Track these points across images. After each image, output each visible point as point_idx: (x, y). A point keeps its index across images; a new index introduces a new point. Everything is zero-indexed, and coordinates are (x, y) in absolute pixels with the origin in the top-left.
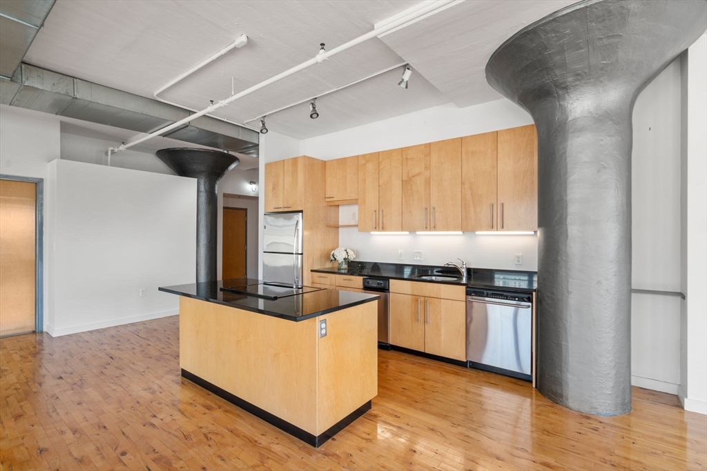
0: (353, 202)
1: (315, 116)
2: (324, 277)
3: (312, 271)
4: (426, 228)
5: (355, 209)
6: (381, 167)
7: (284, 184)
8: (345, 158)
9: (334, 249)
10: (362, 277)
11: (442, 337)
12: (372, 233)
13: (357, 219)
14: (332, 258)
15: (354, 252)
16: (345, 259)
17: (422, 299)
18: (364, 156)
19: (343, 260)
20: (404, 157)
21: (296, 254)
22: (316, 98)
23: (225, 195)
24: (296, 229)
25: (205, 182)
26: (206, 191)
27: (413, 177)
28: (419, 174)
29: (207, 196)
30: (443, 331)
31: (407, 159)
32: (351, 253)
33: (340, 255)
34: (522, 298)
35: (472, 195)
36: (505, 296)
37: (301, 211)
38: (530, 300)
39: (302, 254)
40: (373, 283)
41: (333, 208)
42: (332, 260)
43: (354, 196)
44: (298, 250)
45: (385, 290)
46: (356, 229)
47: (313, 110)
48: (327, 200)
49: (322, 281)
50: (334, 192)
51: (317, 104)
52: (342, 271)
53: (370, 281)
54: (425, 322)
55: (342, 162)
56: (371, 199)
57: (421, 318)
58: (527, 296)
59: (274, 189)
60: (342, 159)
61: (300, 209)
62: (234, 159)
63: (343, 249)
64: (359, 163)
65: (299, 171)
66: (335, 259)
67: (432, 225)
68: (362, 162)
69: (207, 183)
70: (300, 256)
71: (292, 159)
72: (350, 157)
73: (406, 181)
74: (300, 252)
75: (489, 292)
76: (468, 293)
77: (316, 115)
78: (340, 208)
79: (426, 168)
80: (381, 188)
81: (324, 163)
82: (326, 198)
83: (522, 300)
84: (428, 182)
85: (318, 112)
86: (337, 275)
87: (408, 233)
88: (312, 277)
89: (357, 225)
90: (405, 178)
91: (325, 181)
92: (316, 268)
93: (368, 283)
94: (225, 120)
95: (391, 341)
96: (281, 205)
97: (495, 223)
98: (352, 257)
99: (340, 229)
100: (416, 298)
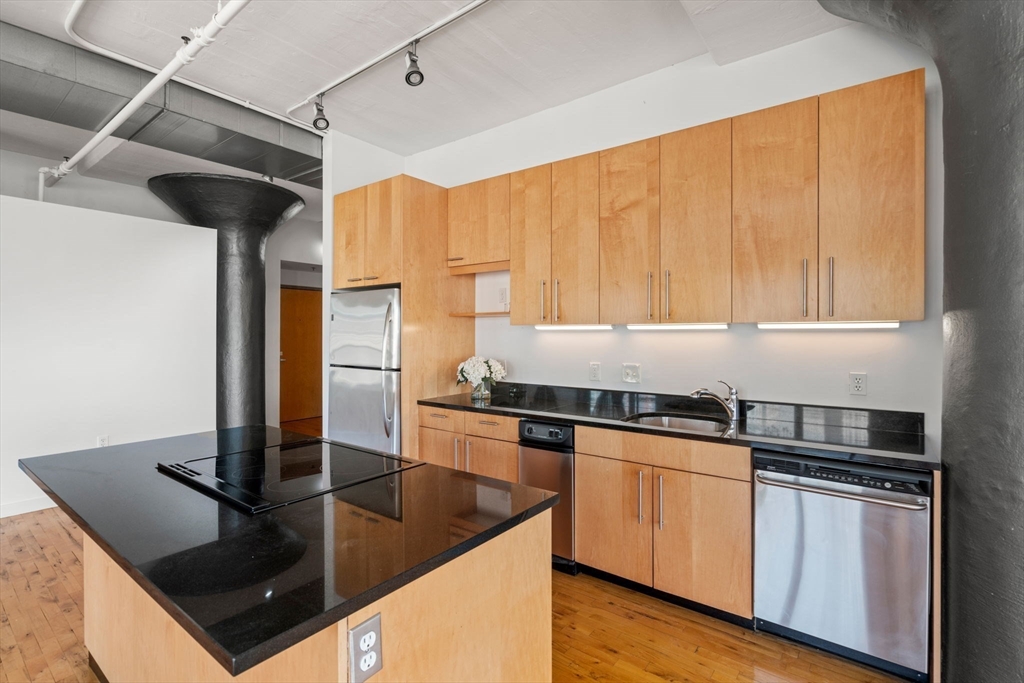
0: (499, 268)
1: (415, 78)
2: (442, 416)
3: (420, 403)
4: (651, 318)
5: (504, 281)
6: (555, 194)
7: (366, 231)
8: (484, 181)
9: (464, 360)
10: (519, 419)
11: (695, 557)
12: (538, 328)
13: (508, 301)
14: (460, 377)
15: (502, 364)
16: (484, 379)
17: (647, 470)
18: (522, 173)
19: (480, 381)
20: (604, 169)
21: (386, 370)
22: (417, 41)
23: (285, 265)
24: (388, 321)
25: (238, 238)
26: (242, 255)
27: (622, 210)
28: (635, 204)
29: (244, 263)
30: (695, 545)
31: (609, 173)
32: (497, 367)
33: (475, 372)
34: (903, 483)
35: (756, 242)
36: (854, 476)
37: (398, 286)
38: (926, 489)
39: (399, 370)
40: (541, 433)
41: (463, 281)
42: (459, 382)
43: (502, 256)
44: (391, 363)
45: (566, 447)
46: (506, 321)
47: (411, 66)
48: (451, 264)
49: (439, 422)
50: (464, 249)
51: (420, 52)
52: (477, 406)
53: (534, 427)
54: (654, 521)
55: (479, 188)
56: (536, 262)
57: (645, 511)
58: (916, 479)
59: (348, 243)
60: (479, 182)
61: (396, 281)
62: (292, 198)
63: (482, 359)
64: (511, 189)
65: (393, 206)
66: (466, 380)
67: (665, 310)
68: (517, 185)
69: (243, 241)
70: (394, 375)
71: (381, 182)
72: (494, 178)
73: (607, 219)
74: (395, 367)
75: (810, 463)
76: (756, 464)
77: (418, 78)
78: (478, 281)
79: (651, 190)
80: (555, 237)
81: (445, 193)
82: (448, 260)
83: (901, 487)
84: (655, 218)
85: (421, 70)
86: (468, 413)
87: (609, 327)
88: (421, 415)
89: (509, 313)
90: (605, 214)
91: (447, 228)
92: (427, 397)
93: (530, 431)
94: (247, 105)
95: (578, 556)
96: (361, 273)
97: (812, 305)
98: (499, 375)
99: (478, 321)
100: (633, 468)
